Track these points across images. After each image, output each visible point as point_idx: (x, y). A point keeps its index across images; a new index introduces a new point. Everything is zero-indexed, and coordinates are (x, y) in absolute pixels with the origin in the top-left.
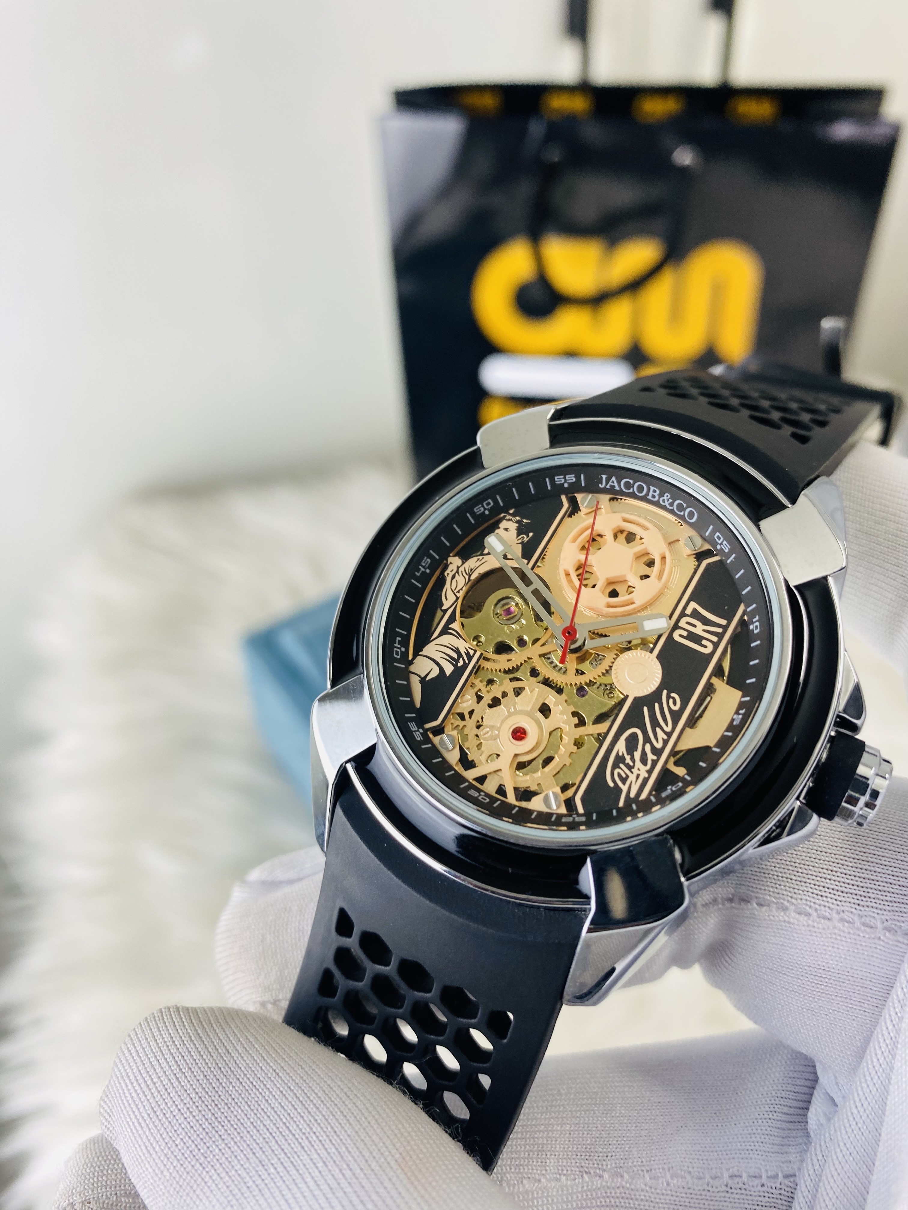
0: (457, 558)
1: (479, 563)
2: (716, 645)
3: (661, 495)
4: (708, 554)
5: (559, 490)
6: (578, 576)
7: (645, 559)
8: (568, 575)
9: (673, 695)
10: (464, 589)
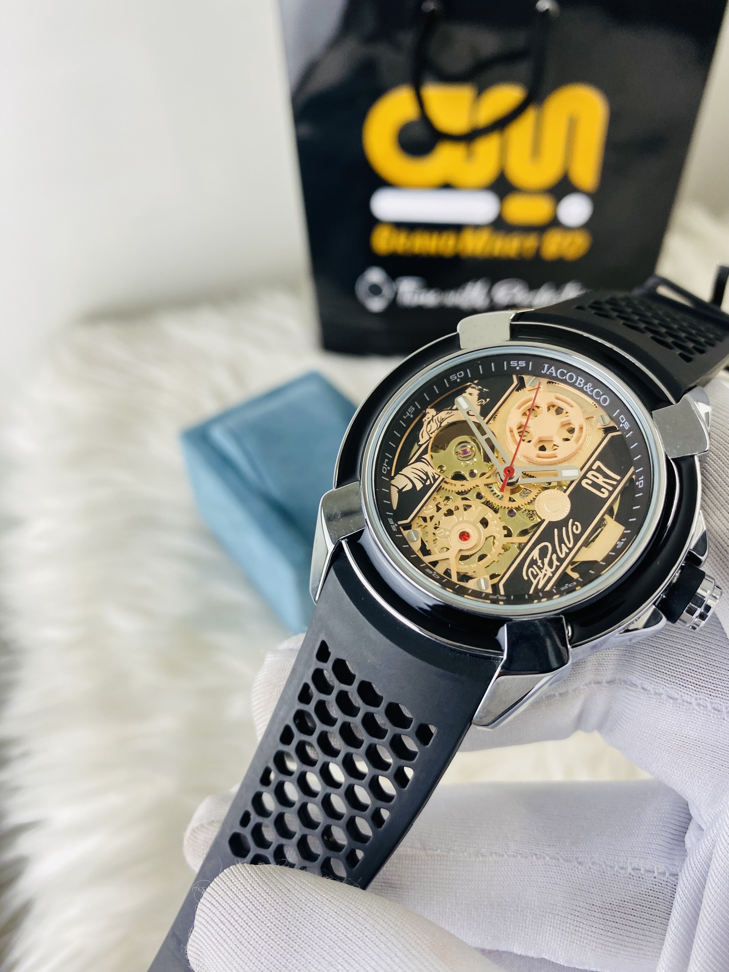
0: (433, 409)
1: (448, 415)
2: (611, 493)
3: (586, 384)
4: (613, 429)
5: (512, 370)
6: (519, 433)
7: (568, 427)
8: (511, 431)
9: (576, 523)
10: (436, 432)
